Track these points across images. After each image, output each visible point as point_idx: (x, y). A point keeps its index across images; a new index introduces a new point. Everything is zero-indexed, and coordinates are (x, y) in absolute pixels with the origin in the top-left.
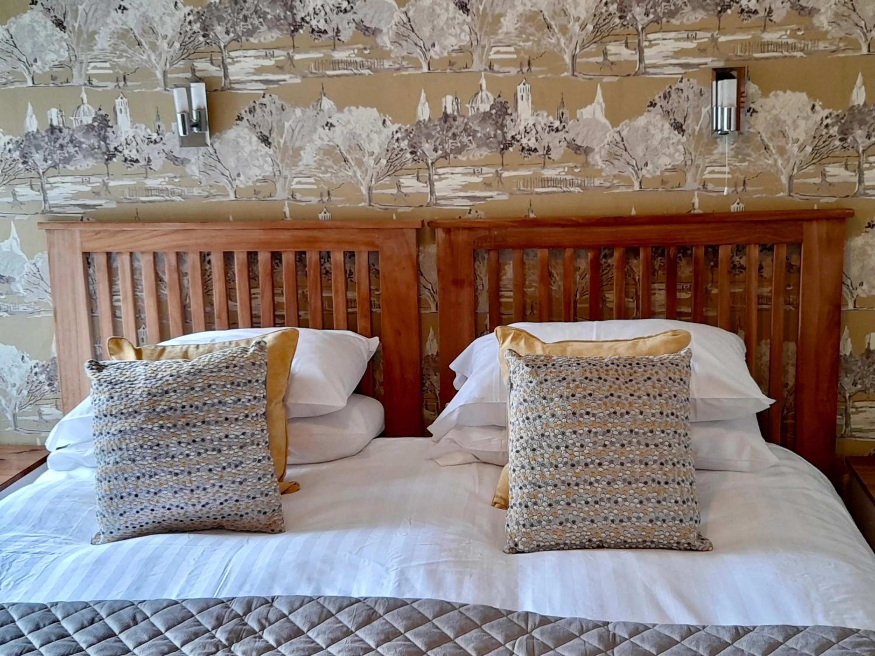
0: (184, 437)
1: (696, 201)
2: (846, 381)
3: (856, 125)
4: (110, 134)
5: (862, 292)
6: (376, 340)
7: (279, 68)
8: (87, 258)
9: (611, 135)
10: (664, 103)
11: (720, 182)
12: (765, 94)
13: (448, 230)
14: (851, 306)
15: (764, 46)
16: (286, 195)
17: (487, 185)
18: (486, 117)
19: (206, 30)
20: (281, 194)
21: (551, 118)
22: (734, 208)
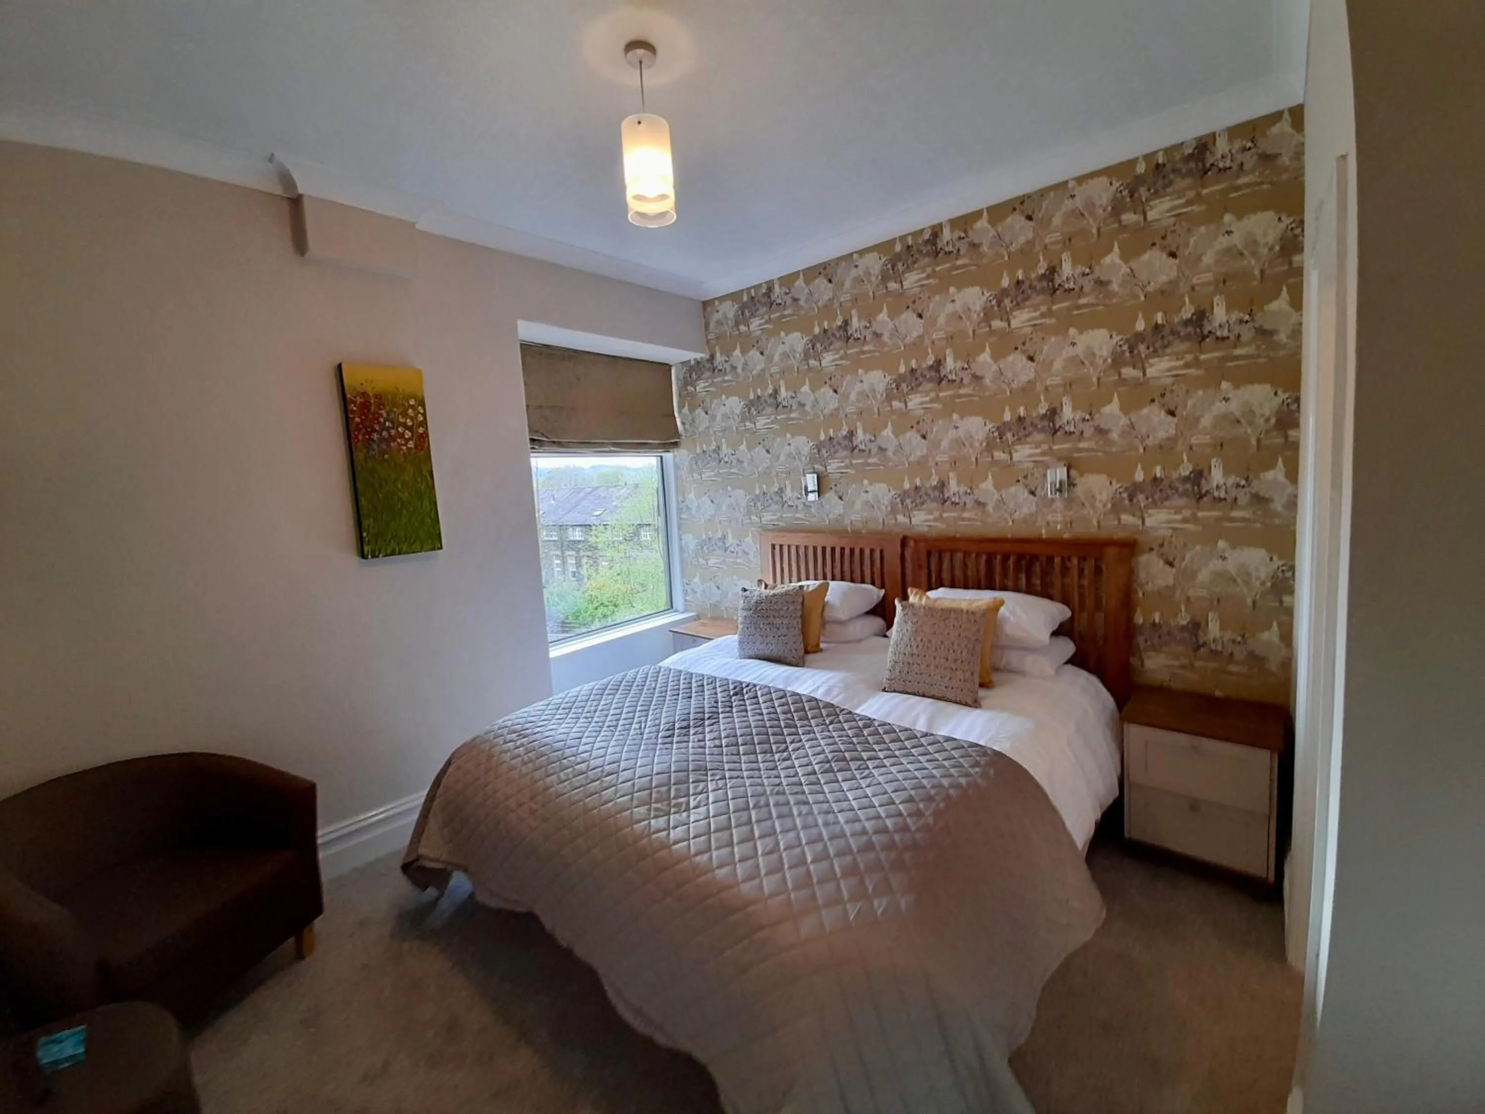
0: (766, 622)
1: (1044, 531)
2: (1140, 640)
3: (1138, 493)
4: (783, 495)
5: (1149, 587)
6: (883, 592)
7: (846, 467)
8: (773, 546)
9: (997, 496)
10: (1023, 480)
11: (1056, 523)
12: (1082, 475)
13: (916, 541)
14: (1141, 595)
15: (1080, 450)
16: (849, 522)
17: (935, 520)
18: (935, 488)
19: (819, 451)
20: (847, 521)
21: (966, 488)
22: (1066, 536)
